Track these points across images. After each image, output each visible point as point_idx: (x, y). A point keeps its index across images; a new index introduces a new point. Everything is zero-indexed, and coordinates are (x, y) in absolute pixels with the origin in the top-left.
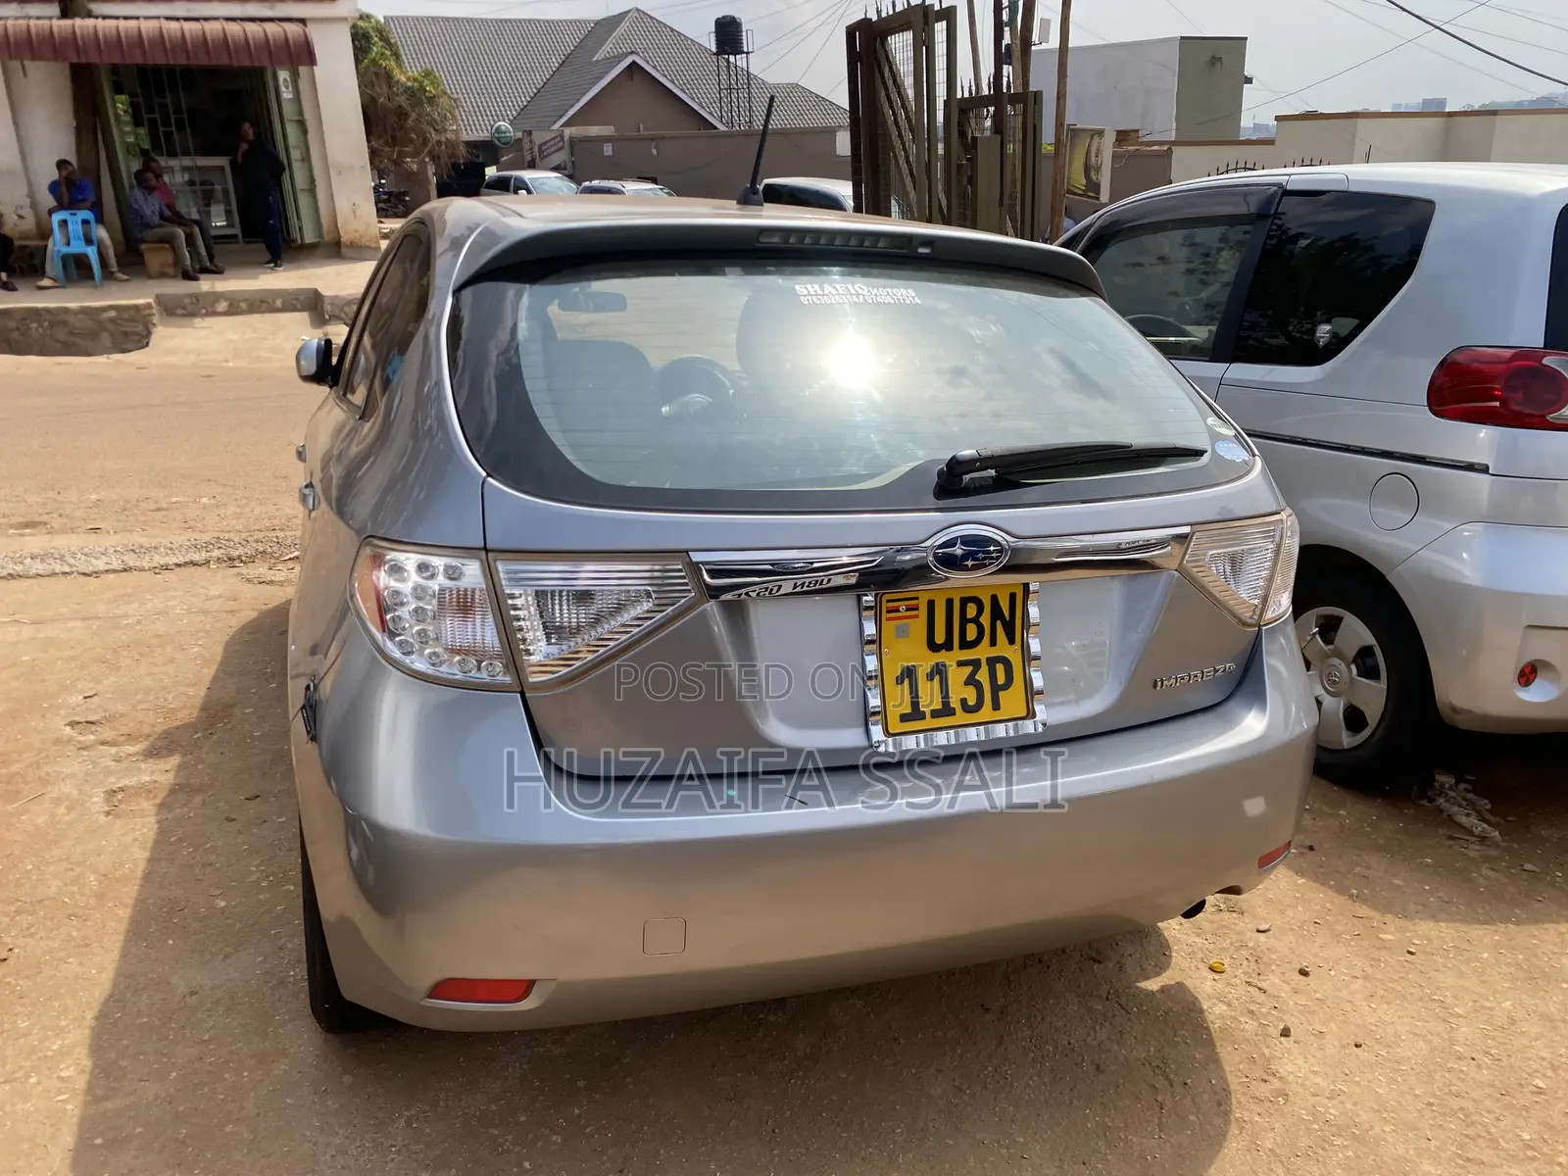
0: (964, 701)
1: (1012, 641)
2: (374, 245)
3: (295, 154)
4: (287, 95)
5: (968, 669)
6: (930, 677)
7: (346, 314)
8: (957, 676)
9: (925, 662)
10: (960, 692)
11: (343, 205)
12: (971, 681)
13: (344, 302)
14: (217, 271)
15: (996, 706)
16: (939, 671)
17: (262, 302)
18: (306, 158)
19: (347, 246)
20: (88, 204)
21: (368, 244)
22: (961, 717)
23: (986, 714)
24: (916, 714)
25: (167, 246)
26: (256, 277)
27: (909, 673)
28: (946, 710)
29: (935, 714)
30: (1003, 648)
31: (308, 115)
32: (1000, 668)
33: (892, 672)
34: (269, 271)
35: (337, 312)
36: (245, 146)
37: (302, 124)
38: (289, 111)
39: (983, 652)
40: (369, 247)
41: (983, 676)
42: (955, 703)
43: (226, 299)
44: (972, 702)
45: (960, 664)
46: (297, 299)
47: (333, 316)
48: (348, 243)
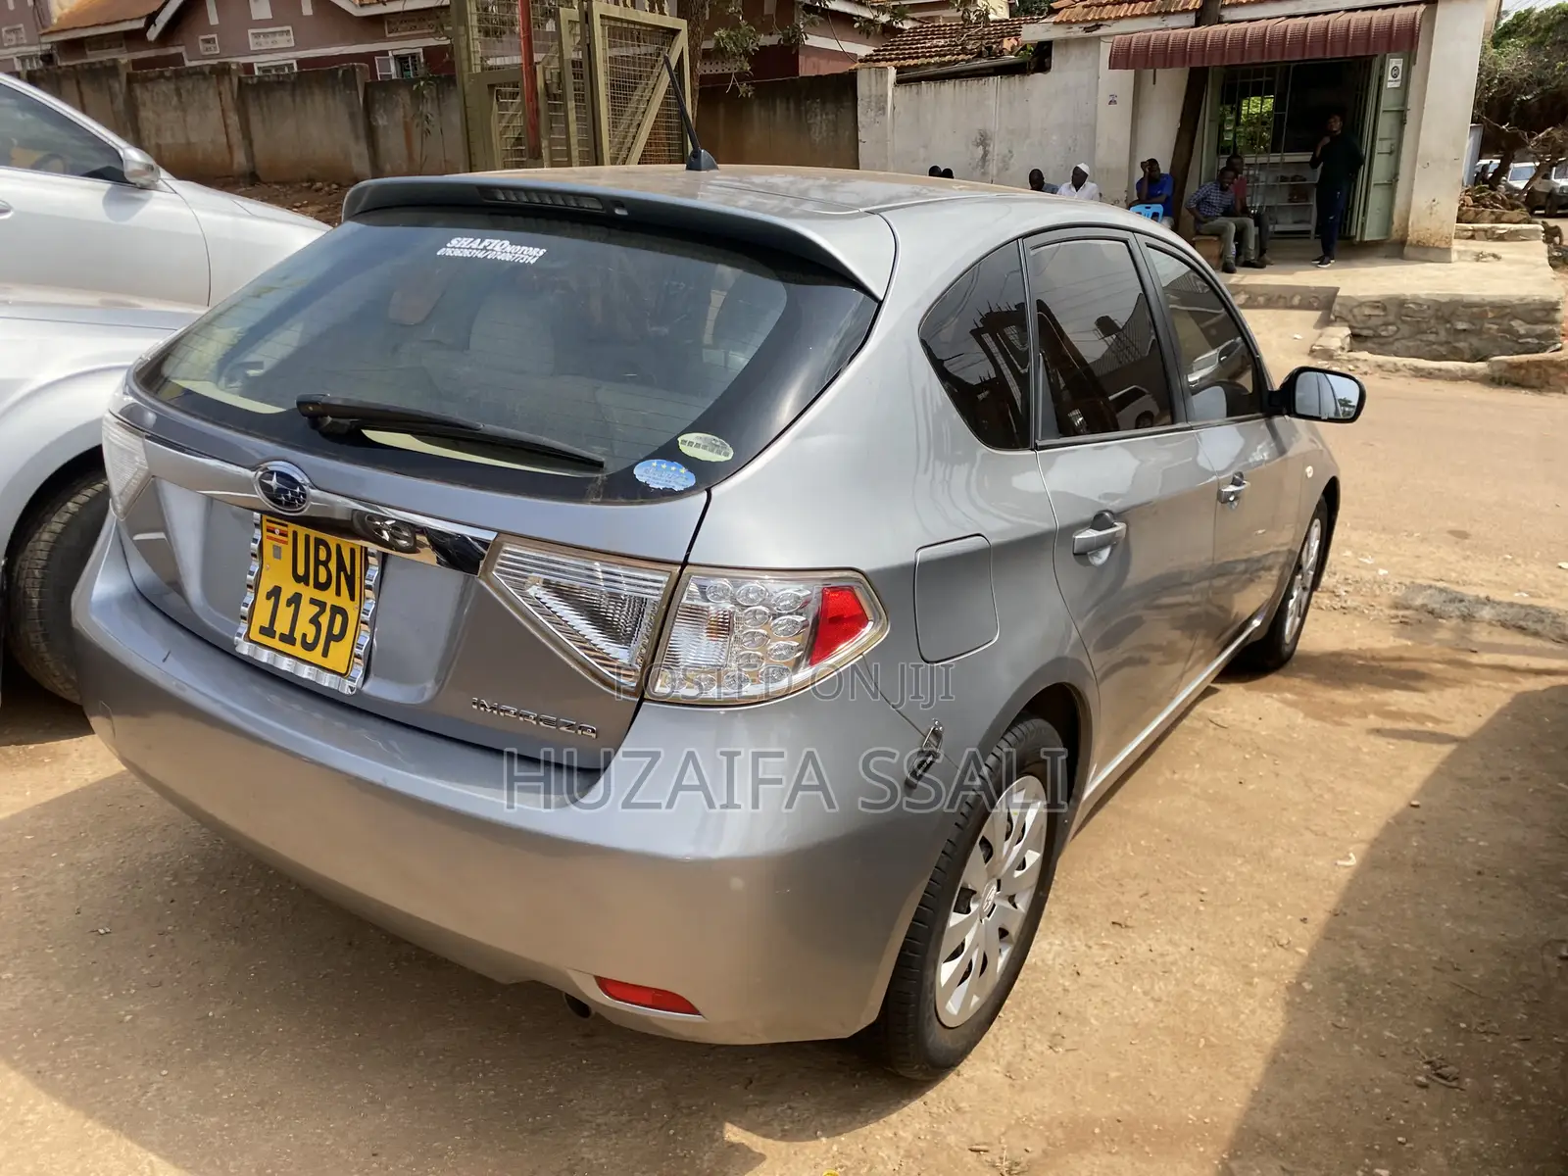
0: (304, 636)
1: (352, 598)
2: (1443, 245)
3: (1382, 146)
4: (1391, 83)
5: (316, 609)
6: (289, 603)
7: (1354, 316)
8: (308, 611)
9: (290, 588)
10: (304, 627)
11: (1420, 201)
12: (315, 621)
13: (1355, 304)
14: (1258, 264)
15: (325, 654)
16: (295, 600)
17: (1280, 297)
18: (1395, 152)
19: (1411, 245)
20: (1163, 198)
21: (1437, 244)
22: (298, 650)
23: (315, 656)
24: (268, 631)
25: (1215, 238)
26: (1291, 273)
27: (275, 593)
28: (288, 639)
29: (284, 638)
30: (344, 601)
31: (1412, 104)
32: (339, 619)
33: (266, 586)
34: (1313, 267)
35: (1345, 313)
36: (1327, 140)
37: (1401, 117)
38: (1388, 101)
39: (329, 597)
40: (1437, 248)
41: (324, 620)
42: (298, 635)
43: (1246, 293)
44: (310, 639)
45: (313, 601)
46: (1316, 297)
47: (1341, 317)
48: (1414, 242)
